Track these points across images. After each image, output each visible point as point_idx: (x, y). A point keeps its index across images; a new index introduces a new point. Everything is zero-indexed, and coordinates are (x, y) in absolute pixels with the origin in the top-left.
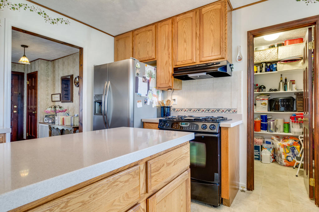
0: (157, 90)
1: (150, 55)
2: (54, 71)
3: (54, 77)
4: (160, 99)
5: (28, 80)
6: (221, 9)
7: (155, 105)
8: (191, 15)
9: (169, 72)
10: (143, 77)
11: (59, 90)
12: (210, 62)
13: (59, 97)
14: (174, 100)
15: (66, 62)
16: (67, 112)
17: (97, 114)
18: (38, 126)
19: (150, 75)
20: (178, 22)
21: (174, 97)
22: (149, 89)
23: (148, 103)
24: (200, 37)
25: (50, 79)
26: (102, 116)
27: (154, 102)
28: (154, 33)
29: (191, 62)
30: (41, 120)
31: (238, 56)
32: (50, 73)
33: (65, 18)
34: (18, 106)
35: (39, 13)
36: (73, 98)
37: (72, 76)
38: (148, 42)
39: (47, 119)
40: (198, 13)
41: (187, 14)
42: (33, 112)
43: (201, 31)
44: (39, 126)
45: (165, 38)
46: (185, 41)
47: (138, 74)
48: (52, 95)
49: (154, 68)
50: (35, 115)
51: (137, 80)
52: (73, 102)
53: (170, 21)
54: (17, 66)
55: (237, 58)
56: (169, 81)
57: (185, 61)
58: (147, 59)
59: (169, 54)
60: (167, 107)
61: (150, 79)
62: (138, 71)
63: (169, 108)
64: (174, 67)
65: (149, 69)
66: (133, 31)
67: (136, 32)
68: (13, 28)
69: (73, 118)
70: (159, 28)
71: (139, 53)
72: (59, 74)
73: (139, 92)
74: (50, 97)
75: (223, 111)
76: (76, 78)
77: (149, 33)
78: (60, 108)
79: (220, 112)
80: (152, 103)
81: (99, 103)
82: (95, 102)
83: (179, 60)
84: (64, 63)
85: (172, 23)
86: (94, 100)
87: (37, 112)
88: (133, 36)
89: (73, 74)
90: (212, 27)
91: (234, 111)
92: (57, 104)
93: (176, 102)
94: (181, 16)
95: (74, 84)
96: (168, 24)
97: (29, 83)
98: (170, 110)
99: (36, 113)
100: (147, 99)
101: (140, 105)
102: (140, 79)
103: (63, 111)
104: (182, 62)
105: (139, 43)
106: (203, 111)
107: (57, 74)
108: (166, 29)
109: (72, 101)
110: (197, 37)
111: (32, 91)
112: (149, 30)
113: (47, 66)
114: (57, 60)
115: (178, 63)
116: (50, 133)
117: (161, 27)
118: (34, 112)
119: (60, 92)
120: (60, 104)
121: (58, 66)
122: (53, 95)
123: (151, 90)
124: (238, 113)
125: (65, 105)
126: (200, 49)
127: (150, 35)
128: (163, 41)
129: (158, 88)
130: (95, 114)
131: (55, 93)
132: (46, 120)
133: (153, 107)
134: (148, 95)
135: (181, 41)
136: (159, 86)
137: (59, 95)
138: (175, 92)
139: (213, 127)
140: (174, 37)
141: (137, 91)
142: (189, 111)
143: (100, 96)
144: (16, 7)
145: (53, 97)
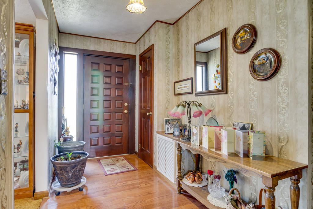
2: (178, 40)
5: (140, 64)
11: (188, 71)
13: (190, 85)
18: (154, 138)
25: (171, 55)
30: (158, 127)
32: (171, 46)
34: (128, 104)
36: (229, 84)
37: (224, 32)
39: (169, 127)
42: (148, 114)
44: (156, 138)
48: (174, 83)
50: (150, 118)
52: (227, 93)
54: (127, 46)
72: (188, 42)
74: (171, 87)
84: (199, 15)
87: (153, 112)
89: (226, 27)
92: (184, 99)
97: (142, 68)
99: (152, 115)
109: (225, 89)
111: (146, 79)
113: (167, 34)
114: (184, 18)
116: (179, 160)
118: (149, 112)
119: (192, 75)
120: (192, 98)
121: (187, 26)
122: (176, 84)
125: (204, 101)
131: (180, 79)
132: (168, 129)
137: (189, 81)
145: (176, 88)
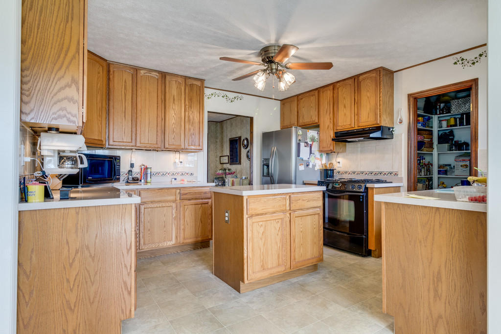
0: (320, 153)
1: (314, 120)
2: (222, 132)
3: (222, 138)
4: (324, 161)
6: (376, 77)
7: (317, 168)
8: (350, 82)
9: (330, 136)
10: (305, 142)
11: (227, 152)
12: (367, 127)
13: (227, 159)
14: (339, 162)
15: (234, 124)
16: (235, 174)
17: (265, 176)
19: (313, 140)
20: (338, 89)
21: (339, 160)
22: (311, 153)
23: (311, 166)
24: (357, 103)
25: (218, 140)
26: (269, 178)
27: (317, 165)
28: (317, 98)
29: (350, 127)
31: (399, 118)
32: (218, 135)
33: (240, 95)
35: (223, 97)
36: (241, 161)
37: (240, 138)
38: (312, 107)
40: (356, 80)
41: (347, 81)
43: (359, 98)
45: (326, 102)
46: (345, 107)
47: (300, 140)
48: (220, 157)
49: (317, 132)
51: (299, 145)
53: (331, 87)
55: (398, 120)
56: (331, 145)
57: (345, 126)
58: (310, 123)
59: (331, 119)
60: (330, 170)
61: (312, 143)
62: (300, 138)
63: (332, 170)
64: (335, 131)
65: (312, 133)
66: (298, 96)
67: (300, 97)
68: (208, 112)
69: (242, 180)
70: (321, 93)
71: (303, 118)
72: (227, 135)
73: (301, 156)
74: (218, 159)
75: (385, 174)
76: (244, 140)
77: (312, 98)
78: (229, 170)
79: (382, 175)
80: (314, 166)
81: (267, 166)
82: (264, 165)
83: (339, 124)
84: (232, 124)
85: (333, 89)
86: (262, 164)
88: (298, 101)
89: (241, 136)
90: (368, 94)
91: (396, 174)
92: (225, 166)
93: (341, 165)
94: (341, 83)
95: (242, 146)
96: (330, 90)
98: (333, 173)
100: (309, 163)
101: (302, 168)
102: (302, 145)
103: (231, 173)
104: (342, 126)
105: (303, 107)
106: (366, 173)
107: (225, 135)
108: (328, 94)
109: (240, 163)
110: (356, 104)
112: (312, 95)
113: (215, 128)
115: (338, 128)
117: (323, 92)
119: (229, 155)
120: (228, 166)
121: (226, 127)
123: (314, 154)
124: (399, 176)
125: (234, 168)
126: (358, 114)
127: (313, 99)
128: (325, 106)
129: (321, 151)
130: (263, 176)
131: (223, 155)
133: (316, 169)
134: (311, 159)
135: (341, 106)
136: (321, 149)
137: (227, 157)
138: (340, 155)
139: (360, 187)
140: (335, 102)
141: (299, 156)
142: (353, 174)
143: (267, 160)
144: (209, 96)
145: (221, 160)
